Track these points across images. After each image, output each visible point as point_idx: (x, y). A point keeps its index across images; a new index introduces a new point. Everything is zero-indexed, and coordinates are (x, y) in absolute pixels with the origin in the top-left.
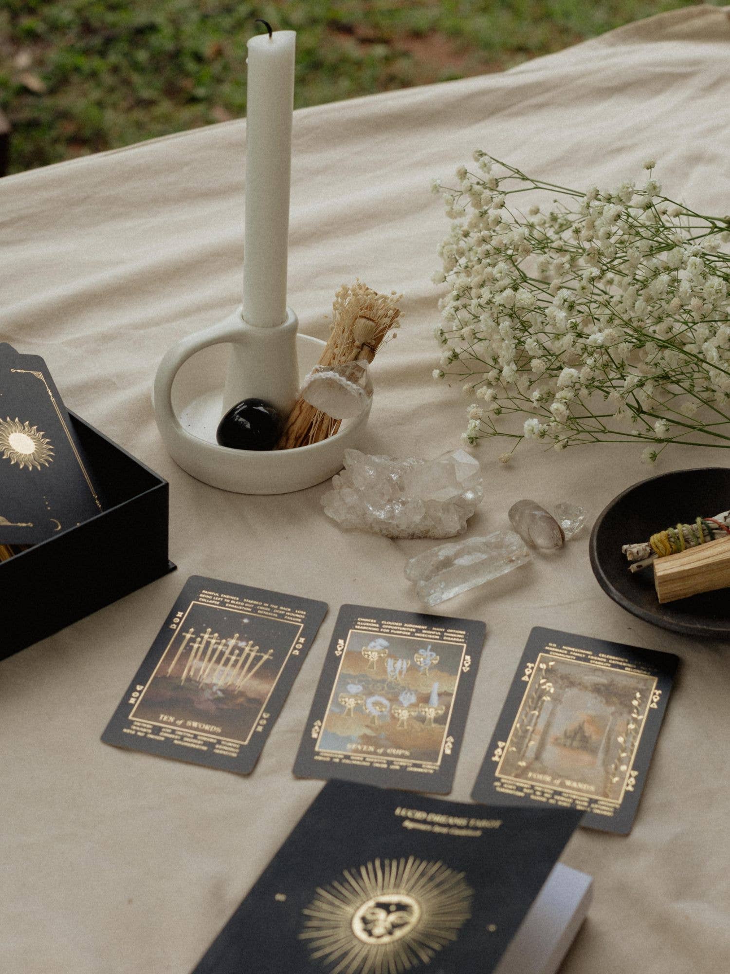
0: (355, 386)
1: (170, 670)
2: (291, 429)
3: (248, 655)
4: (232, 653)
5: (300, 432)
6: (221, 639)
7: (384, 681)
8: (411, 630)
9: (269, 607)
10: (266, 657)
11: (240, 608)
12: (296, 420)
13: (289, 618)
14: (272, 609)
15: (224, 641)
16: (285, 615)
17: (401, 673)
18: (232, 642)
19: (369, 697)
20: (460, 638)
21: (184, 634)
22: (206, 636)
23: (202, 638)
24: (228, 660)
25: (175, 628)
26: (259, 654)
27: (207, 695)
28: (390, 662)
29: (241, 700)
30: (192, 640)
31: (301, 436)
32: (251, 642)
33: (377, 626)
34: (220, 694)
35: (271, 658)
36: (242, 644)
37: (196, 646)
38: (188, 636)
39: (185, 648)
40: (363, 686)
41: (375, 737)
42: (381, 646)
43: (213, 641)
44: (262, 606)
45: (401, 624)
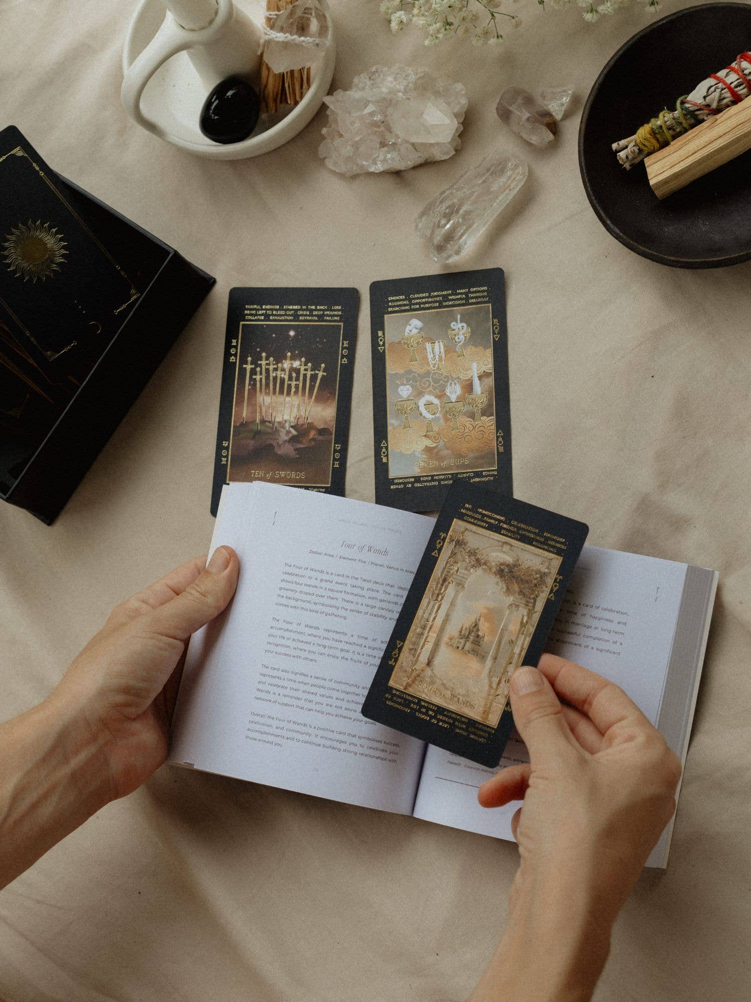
0: (308, 39)
1: (244, 415)
2: (266, 92)
3: (305, 375)
4: (290, 378)
5: (276, 90)
6: (277, 364)
7: (428, 373)
8: (438, 299)
9: (307, 310)
10: (321, 374)
11: (283, 318)
12: (267, 81)
13: (328, 318)
14: (311, 311)
15: (280, 365)
16: (323, 315)
17: (440, 359)
18: (286, 364)
19: (420, 399)
20: (483, 297)
21: (244, 366)
22: (263, 362)
23: (260, 366)
24: (289, 386)
25: (234, 361)
26: (313, 373)
27: (283, 437)
28: (428, 346)
29: (312, 434)
30: (253, 372)
31: (278, 94)
32: (303, 359)
33: (406, 302)
34: (294, 432)
35: (325, 374)
36: (296, 364)
37: (258, 377)
38: (249, 367)
39: (250, 384)
40: (412, 386)
41: (435, 447)
42: (416, 328)
43: (271, 367)
44: (301, 310)
45: (427, 294)
